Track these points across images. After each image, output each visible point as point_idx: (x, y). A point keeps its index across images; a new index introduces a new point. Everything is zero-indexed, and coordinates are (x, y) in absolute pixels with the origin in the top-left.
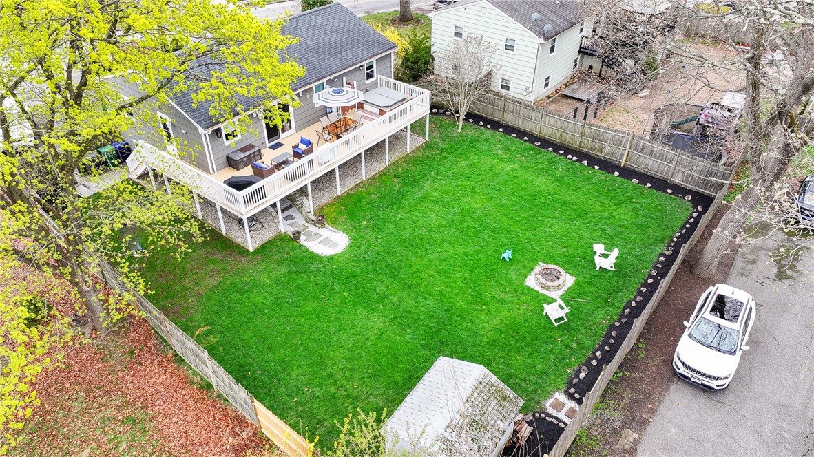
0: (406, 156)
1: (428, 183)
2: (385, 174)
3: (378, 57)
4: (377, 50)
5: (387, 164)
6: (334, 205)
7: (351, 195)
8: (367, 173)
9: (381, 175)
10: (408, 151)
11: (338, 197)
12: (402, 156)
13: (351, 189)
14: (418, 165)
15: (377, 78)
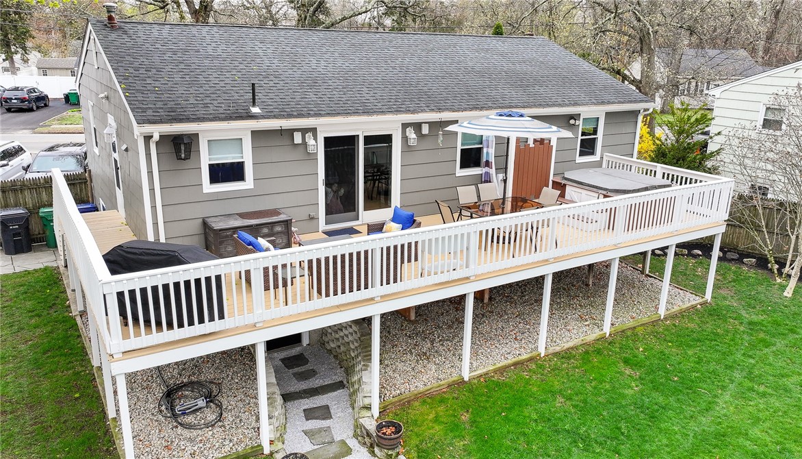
0: (654, 323)
1: (727, 398)
2: (599, 352)
4: (611, 98)
5: (607, 329)
6: (442, 401)
7: (498, 384)
8: (551, 340)
9: (587, 352)
10: (662, 312)
11: (461, 382)
12: (646, 320)
13: (502, 370)
14: (690, 346)
15: (602, 158)
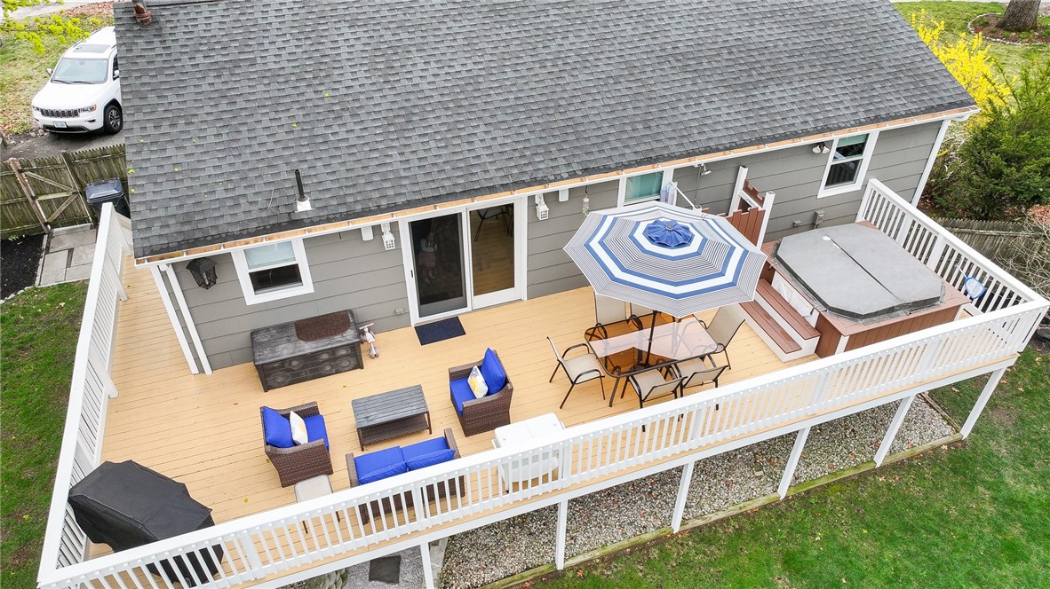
0: (861, 478)
2: (756, 535)
3: (888, 126)
4: (897, 103)
10: (880, 459)
11: (552, 573)
12: (850, 473)
15: (865, 186)
